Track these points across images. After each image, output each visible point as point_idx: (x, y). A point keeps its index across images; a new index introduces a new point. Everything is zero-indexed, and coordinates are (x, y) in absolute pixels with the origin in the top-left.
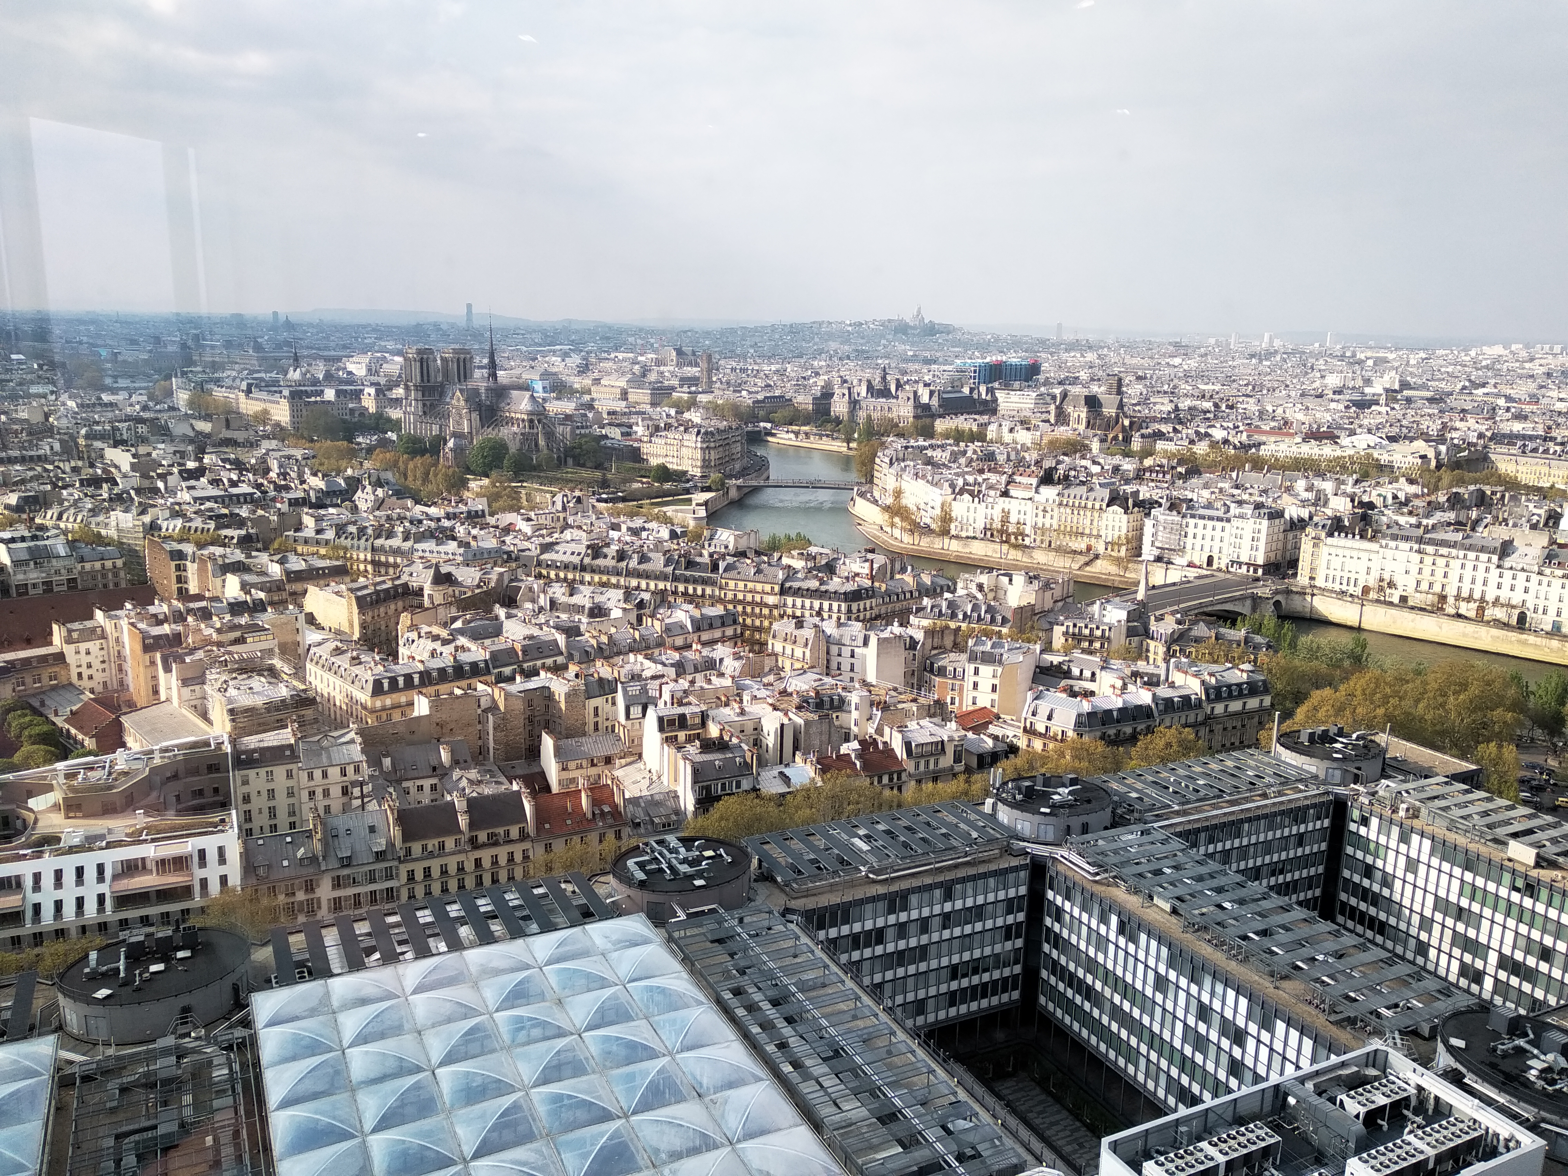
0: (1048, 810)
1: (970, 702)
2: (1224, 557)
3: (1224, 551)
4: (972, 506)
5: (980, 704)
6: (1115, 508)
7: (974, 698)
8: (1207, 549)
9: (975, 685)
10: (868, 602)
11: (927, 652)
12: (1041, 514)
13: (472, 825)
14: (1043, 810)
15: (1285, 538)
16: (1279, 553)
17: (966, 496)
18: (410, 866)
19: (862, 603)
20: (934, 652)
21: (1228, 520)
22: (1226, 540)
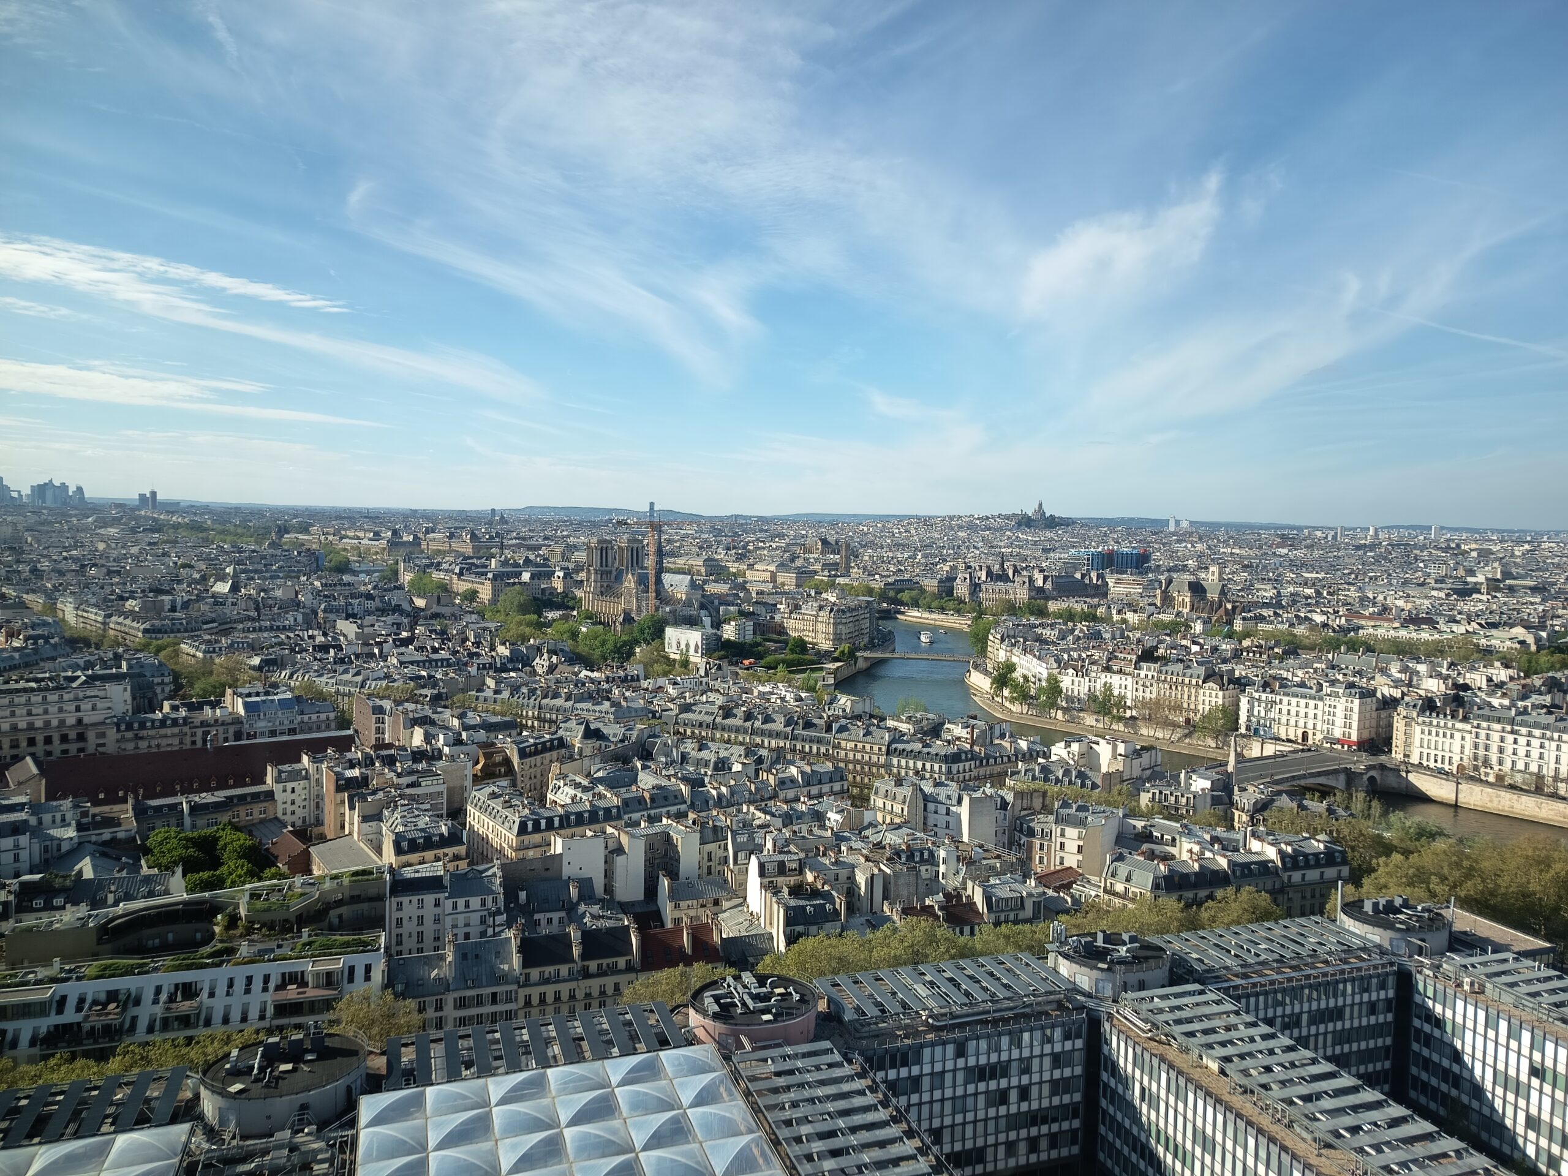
0: (1105, 966)
1: (1058, 862)
2: (1318, 734)
3: (1319, 727)
4: (1077, 680)
5: (1067, 864)
6: (1211, 684)
7: (1062, 859)
8: (1301, 724)
9: (1062, 845)
10: (967, 764)
11: (1016, 812)
12: (1141, 688)
13: (584, 956)
14: (1100, 965)
15: (1379, 717)
16: (1373, 731)
17: (1071, 671)
18: (527, 991)
19: (961, 765)
20: (1023, 813)
21: (1321, 699)
22: (1320, 717)
